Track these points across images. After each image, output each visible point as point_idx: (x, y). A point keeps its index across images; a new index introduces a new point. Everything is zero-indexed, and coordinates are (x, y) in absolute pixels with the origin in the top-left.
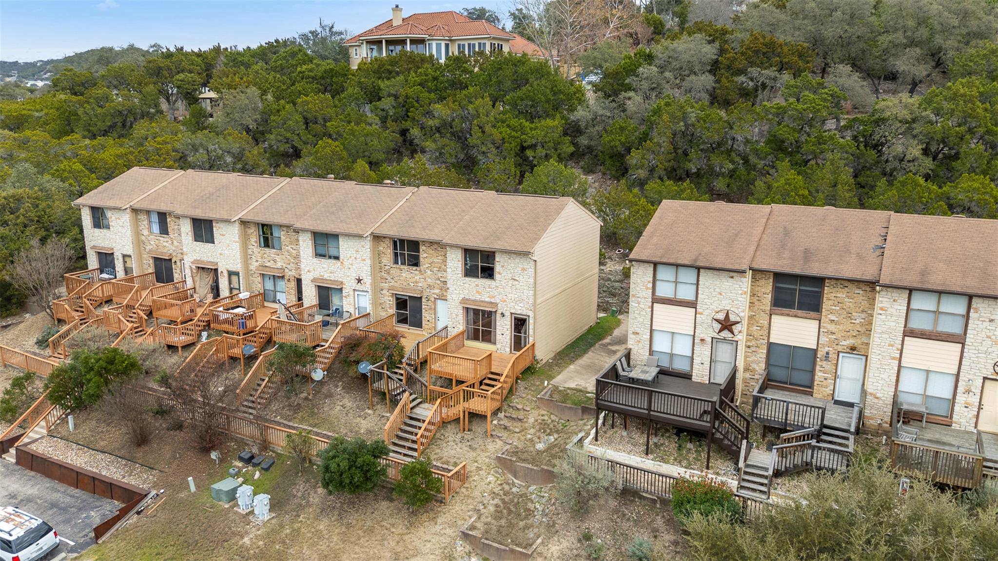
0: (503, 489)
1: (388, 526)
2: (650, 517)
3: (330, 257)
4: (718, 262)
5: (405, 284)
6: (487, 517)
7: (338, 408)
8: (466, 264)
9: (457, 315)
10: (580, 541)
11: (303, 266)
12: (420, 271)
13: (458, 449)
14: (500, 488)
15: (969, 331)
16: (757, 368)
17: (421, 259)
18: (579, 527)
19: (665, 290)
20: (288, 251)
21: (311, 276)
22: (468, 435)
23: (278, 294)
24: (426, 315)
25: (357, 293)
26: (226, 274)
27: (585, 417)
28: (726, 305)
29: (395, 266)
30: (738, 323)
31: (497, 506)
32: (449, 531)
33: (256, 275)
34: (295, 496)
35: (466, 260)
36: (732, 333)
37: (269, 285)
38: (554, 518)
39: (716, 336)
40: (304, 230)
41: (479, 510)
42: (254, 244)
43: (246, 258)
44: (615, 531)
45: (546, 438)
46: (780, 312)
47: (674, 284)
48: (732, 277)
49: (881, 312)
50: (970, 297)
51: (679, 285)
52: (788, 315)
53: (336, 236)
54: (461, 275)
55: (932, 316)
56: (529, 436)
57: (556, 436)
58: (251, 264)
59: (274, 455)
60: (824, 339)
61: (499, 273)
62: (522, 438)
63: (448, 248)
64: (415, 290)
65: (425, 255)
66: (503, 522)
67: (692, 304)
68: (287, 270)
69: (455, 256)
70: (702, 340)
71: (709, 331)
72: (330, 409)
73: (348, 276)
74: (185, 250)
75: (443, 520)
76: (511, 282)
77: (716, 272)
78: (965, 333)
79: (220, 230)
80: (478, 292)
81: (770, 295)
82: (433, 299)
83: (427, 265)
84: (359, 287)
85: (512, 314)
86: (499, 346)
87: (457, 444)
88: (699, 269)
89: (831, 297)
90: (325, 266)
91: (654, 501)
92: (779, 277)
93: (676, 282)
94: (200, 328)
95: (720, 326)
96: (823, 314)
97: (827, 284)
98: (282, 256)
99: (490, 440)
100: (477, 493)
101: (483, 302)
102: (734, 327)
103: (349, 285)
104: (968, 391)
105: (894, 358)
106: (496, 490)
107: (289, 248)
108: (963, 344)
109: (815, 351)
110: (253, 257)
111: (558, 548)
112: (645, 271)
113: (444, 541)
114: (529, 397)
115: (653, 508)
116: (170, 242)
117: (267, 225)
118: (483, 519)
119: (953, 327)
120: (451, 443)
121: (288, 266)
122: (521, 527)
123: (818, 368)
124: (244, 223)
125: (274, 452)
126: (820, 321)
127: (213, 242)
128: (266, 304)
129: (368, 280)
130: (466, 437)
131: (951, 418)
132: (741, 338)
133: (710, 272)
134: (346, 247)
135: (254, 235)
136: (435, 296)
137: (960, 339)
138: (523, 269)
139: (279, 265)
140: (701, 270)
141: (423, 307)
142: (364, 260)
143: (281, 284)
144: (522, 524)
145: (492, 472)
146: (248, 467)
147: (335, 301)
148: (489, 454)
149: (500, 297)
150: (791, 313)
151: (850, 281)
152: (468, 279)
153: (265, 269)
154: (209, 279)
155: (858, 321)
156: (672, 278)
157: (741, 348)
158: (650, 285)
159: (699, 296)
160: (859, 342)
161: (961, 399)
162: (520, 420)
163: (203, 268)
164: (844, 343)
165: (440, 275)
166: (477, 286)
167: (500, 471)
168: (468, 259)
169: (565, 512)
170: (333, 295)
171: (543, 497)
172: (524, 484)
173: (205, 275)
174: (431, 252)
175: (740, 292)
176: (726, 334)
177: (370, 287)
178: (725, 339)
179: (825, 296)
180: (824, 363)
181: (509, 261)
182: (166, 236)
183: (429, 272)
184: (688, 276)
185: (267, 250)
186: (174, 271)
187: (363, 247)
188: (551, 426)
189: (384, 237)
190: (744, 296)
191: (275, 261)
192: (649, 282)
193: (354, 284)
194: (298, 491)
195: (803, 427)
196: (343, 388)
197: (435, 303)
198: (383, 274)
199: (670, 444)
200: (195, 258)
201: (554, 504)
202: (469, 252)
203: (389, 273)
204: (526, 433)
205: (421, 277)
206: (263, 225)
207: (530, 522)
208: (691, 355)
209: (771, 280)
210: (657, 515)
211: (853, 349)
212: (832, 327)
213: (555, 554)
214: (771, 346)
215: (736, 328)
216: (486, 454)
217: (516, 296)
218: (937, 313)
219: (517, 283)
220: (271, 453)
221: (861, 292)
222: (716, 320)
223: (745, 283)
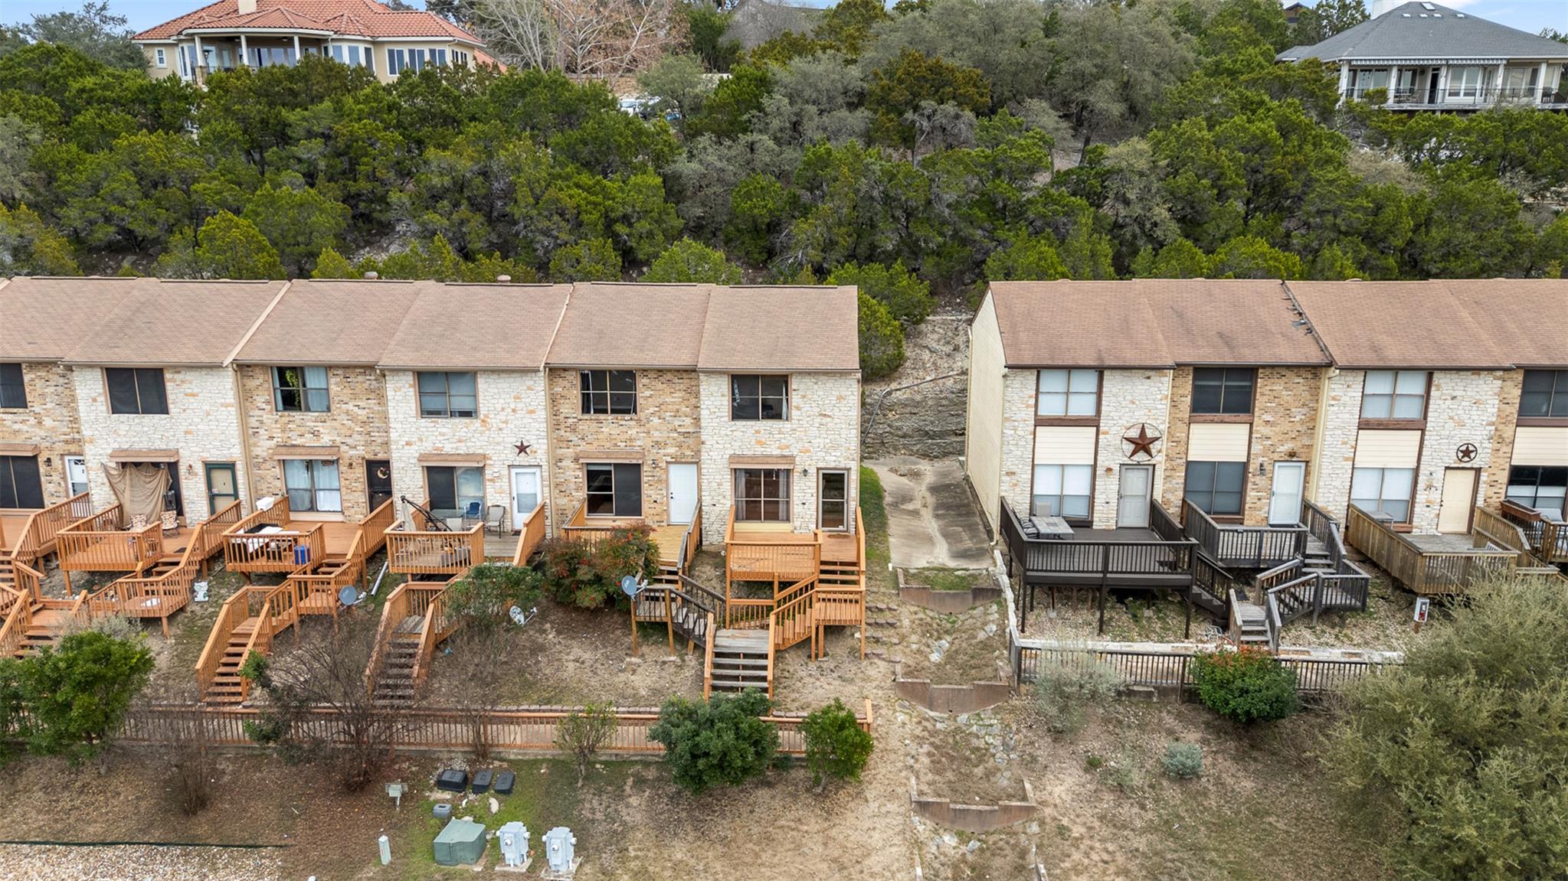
0: (925, 729)
1: (792, 824)
2: (1153, 717)
3: (452, 414)
4: (1131, 357)
5: (608, 445)
6: (926, 774)
7: (571, 666)
8: (734, 400)
9: (719, 484)
10: (1086, 771)
11: (393, 435)
12: (639, 420)
13: (827, 687)
14: (921, 728)
15: (1430, 414)
16: (1172, 499)
17: (640, 401)
18: (1074, 753)
19: (1051, 406)
20: (347, 413)
21: (414, 451)
22: (828, 663)
23: (321, 495)
24: (648, 492)
25: (514, 471)
26: (200, 469)
27: (978, 603)
28: (1140, 417)
29: (586, 416)
30: (1157, 439)
31: (929, 754)
32: (892, 807)
33: (268, 465)
34: (593, 821)
35: (733, 394)
36: (1150, 454)
37: (299, 480)
38: (1029, 749)
39: (1127, 461)
40: (397, 370)
41: (912, 767)
42: (264, 406)
43: (248, 435)
44: (1123, 746)
45: (936, 643)
46: (1202, 419)
47: (1065, 397)
48: (1149, 378)
49: (1333, 402)
50: (1430, 373)
51: (1072, 398)
52: (1212, 422)
53: (468, 375)
54: (726, 419)
55: (1387, 400)
56: (914, 646)
57: (949, 638)
58: (255, 445)
59: (505, 765)
60: (1256, 448)
61: (798, 408)
62: (907, 650)
63: (702, 377)
64: (630, 453)
65: (648, 393)
66: (950, 775)
67: (1094, 422)
68: (344, 448)
69: (716, 389)
70: (1109, 470)
71: (1115, 453)
72: (558, 670)
73: (498, 444)
74: (87, 432)
75: (874, 793)
76: (818, 420)
77: (1127, 373)
78: (1425, 417)
79: (185, 386)
80: (759, 442)
81: (1189, 397)
82: (664, 465)
83: (652, 410)
84: (523, 459)
85: (818, 469)
86: (797, 523)
87: (818, 679)
88: (1100, 371)
89: (1267, 390)
90: (444, 430)
91: (1149, 694)
92: (1201, 371)
93: (1067, 393)
94: (191, 577)
95: (1132, 447)
96: (1256, 414)
97: (1260, 375)
98: (334, 423)
99: (865, 663)
100: (894, 743)
101: (768, 456)
102: (1151, 446)
103: (499, 457)
104: (1430, 487)
105: (1346, 459)
106: (918, 731)
107: (350, 407)
108: (1423, 431)
109: (1245, 466)
110: (262, 431)
111: (1062, 788)
112: (1025, 382)
113: (895, 823)
114: (883, 590)
115: (1149, 704)
116: (33, 421)
117: (293, 369)
118: (923, 779)
119: (1408, 410)
120: (807, 680)
121: (348, 440)
122: (980, 775)
123: (1250, 486)
124: (243, 368)
125: (502, 760)
126: (1251, 424)
127: (164, 410)
128: (293, 516)
129: (540, 449)
130: (825, 666)
131: (1411, 522)
132: (1159, 459)
133: (1117, 374)
134: (491, 394)
135: (265, 391)
136: (669, 459)
137: (1419, 425)
138: (840, 398)
139: (326, 440)
140: (1107, 373)
141: (644, 479)
142: (532, 412)
143: (325, 477)
144: (979, 771)
145: (898, 709)
146: (465, 796)
147: (466, 492)
148: (877, 683)
149: (799, 446)
150: (1216, 419)
151: (1288, 367)
152: (740, 424)
153: (292, 450)
154: (159, 484)
155: (1298, 419)
156: (1062, 388)
157: (1160, 474)
158: (1032, 401)
159: (1104, 408)
160: (1299, 444)
161: (1421, 497)
162: (892, 625)
163: (137, 465)
164: (1282, 449)
165: (677, 423)
166: (758, 432)
167: (907, 704)
168: (736, 391)
169: (1042, 738)
170: (461, 481)
171: (991, 725)
172: (946, 716)
173: (141, 478)
174: (660, 386)
175: (1159, 397)
176: (1141, 457)
177: (544, 458)
178: (1139, 464)
179: (1258, 390)
180: (1258, 479)
181: (816, 387)
182: (21, 410)
183: (656, 420)
184: (1086, 383)
185: (297, 416)
186: (43, 479)
187: (529, 388)
188: (935, 626)
189: (565, 370)
190: (1164, 402)
191: (315, 434)
192: (1030, 397)
193: (513, 457)
194: (593, 811)
195: (1281, 562)
196: (559, 633)
197: (667, 471)
198: (562, 433)
199: (1119, 616)
200: (116, 446)
201: (1018, 731)
202: (742, 381)
203: (574, 431)
204: (908, 642)
205: (642, 429)
206: (281, 371)
207: (991, 763)
208: (1087, 492)
209: (1191, 377)
210: (1161, 712)
211: (1292, 454)
212: (1266, 431)
213: (1064, 796)
214: (1189, 464)
215: (1154, 448)
216: (874, 684)
217: (828, 441)
218: (1392, 396)
219: (829, 419)
220: (497, 763)
221: (1301, 381)
222: (1128, 439)
223: (1164, 384)
